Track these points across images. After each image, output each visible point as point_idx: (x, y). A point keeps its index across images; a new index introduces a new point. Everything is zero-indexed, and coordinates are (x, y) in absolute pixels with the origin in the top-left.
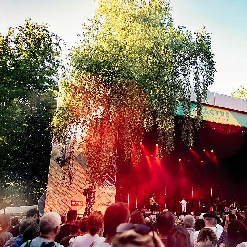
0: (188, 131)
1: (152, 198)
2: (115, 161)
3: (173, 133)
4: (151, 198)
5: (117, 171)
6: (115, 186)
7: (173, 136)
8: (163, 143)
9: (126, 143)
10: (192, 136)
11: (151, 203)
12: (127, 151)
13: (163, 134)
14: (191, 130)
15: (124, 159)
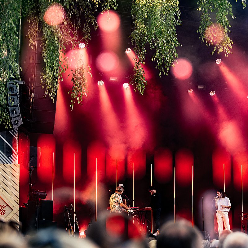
0: (217, 11)
1: (116, 194)
2: (16, 95)
3: (176, 17)
4: (114, 195)
5: (21, 122)
6: (17, 161)
7: (177, 27)
8: (147, 46)
9: (48, 46)
10: (228, 27)
11: (114, 206)
12: (52, 68)
13: (147, 22)
14: (227, 9)
15: (45, 89)
